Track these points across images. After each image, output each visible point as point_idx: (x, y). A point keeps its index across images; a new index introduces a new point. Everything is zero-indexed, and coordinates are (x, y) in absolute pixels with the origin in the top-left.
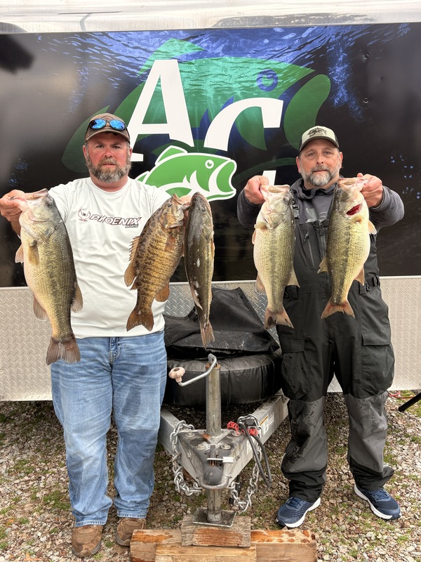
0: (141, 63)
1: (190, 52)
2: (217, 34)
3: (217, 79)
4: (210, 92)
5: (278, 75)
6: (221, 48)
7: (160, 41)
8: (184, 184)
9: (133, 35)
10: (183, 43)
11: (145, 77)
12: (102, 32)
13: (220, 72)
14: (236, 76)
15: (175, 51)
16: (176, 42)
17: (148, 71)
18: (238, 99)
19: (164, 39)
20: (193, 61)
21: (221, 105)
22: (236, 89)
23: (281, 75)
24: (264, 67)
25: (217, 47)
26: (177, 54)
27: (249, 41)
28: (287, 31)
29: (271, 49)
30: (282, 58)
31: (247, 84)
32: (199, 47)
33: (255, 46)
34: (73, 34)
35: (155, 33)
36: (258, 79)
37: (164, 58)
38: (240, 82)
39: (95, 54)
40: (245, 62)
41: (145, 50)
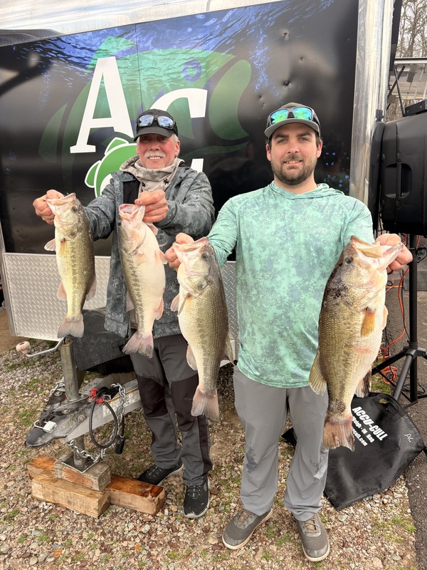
0: (87, 62)
1: (125, 48)
3: (149, 73)
4: (144, 87)
5: (201, 65)
6: (150, 41)
7: (100, 40)
9: (80, 37)
10: (119, 39)
11: (91, 75)
12: (59, 39)
13: (151, 66)
14: (165, 68)
15: (113, 48)
16: (113, 39)
17: (94, 68)
18: (168, 91)
19: (104, 38)
20: (128, 57)
21: (154, 98)
22: (165, 81)
23: (204, 64)
24: (188, 57)
25: (147, 40)
26: (115, 51)
27: (175, 31)
28: (208, 15)
29: (195, 38)
30: (205, 46)
31: (174, 76)
32: (132, 42)
33: (180, 37)
34: (36, 42)
35: (96, 33)
36: (184, 70)
37: (104, 56)
38: (168, 74)
39: (53, 58)
40: (172, 53)
41: (89, 50)
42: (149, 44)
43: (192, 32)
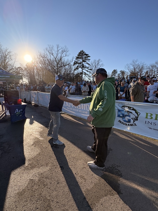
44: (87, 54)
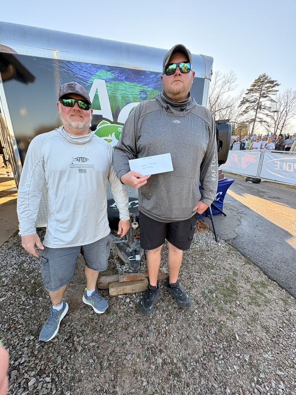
0: (88, 79)
1: (110, 77)
2: (122, 71)
3: (123, 92)
4: (120, 98)
5: (148, 93)
6: (124, 77)
7: (96, 70)
8: (109, 138)
9: (84, 65)
10: (107, 72)
11: (90, 86)
12: (69, 62)
13: (124, 89)
14: (131, 91)
15: (104, 76)
16: (104, 71)
17: (92, 84)
18: (131, 102)
19: (99, 69)
20: (112, 82)
21: (125, 104)
22: (130, 97)
24: (142, 89)
26: (105, 78)
27: (136, 76)
28: (152, 73)
29: (145, 81)
30: (150, 86)
31: (135, 96)
32: (115, 75)
33: (138, 79)
34: (52, 60)
35: (94, 65)
36: (140, 94)
37: (98, 79)
38: (132, 95)
39: (65, 72)
40: (134, 85)
41: (89, 73)
42: (123, 78)
43: (143, 78)
44: (272, 80)
